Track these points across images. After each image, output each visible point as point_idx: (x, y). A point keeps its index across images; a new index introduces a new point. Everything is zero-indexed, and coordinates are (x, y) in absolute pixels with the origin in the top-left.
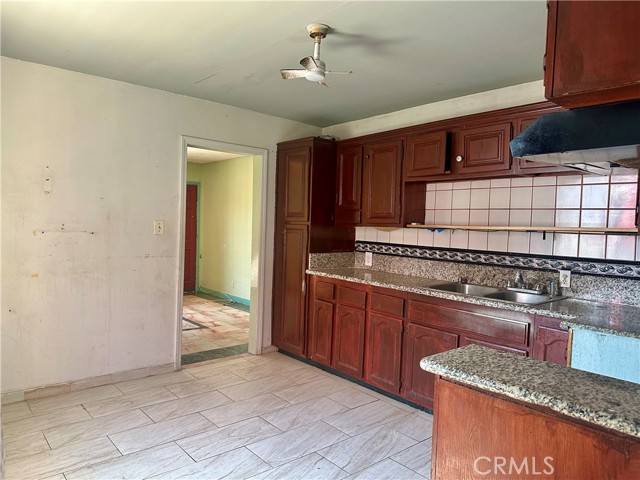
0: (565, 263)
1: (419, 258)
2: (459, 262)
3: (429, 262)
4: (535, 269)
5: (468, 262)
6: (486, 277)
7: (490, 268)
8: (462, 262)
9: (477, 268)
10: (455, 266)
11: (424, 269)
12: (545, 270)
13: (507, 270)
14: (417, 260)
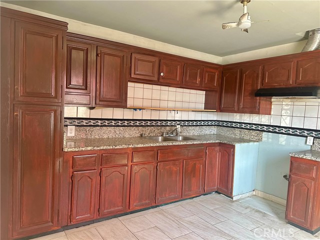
0: (178, 122)
1: (114, 126)
2: (138, 126)
3: (121, 128)
4: (169, 126)
5: (142, 126)
6: (151, 132)
7: (153, 128)
8: (140, 126)
9: (147, 128)
10: (136, 128)
11: (118, 133)
12: (172, 126)
13: (159, 128)
14: (113, 127)
